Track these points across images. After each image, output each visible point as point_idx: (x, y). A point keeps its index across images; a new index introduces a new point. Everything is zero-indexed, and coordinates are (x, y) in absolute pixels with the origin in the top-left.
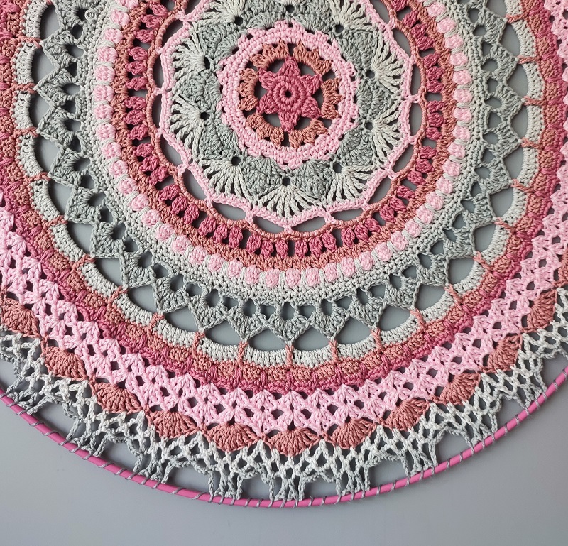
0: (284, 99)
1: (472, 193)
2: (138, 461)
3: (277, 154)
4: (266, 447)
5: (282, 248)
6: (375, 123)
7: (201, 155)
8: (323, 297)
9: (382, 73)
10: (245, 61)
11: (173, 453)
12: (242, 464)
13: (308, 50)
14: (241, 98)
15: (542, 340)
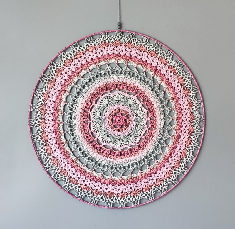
0: (118, 122)
1: (161, 140)
2: (90, 200)
3: (117, 134)
4: (117, 196)
5: (119, 154)
6: (139, 126)
7: (100, 135)
8: (128, 164)
9: (140, 114)
10: (109, 114)
11: (97, 198)
12: (112, 200)
13: (123, 110)
14: (109, 122)
15: (177, 171)
